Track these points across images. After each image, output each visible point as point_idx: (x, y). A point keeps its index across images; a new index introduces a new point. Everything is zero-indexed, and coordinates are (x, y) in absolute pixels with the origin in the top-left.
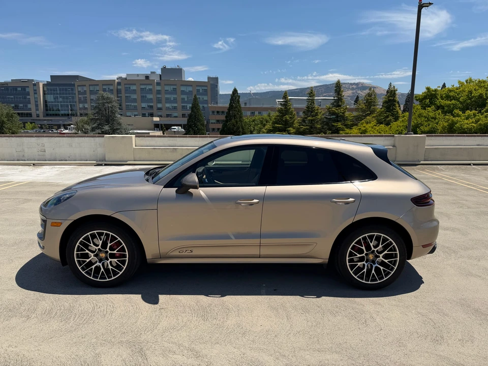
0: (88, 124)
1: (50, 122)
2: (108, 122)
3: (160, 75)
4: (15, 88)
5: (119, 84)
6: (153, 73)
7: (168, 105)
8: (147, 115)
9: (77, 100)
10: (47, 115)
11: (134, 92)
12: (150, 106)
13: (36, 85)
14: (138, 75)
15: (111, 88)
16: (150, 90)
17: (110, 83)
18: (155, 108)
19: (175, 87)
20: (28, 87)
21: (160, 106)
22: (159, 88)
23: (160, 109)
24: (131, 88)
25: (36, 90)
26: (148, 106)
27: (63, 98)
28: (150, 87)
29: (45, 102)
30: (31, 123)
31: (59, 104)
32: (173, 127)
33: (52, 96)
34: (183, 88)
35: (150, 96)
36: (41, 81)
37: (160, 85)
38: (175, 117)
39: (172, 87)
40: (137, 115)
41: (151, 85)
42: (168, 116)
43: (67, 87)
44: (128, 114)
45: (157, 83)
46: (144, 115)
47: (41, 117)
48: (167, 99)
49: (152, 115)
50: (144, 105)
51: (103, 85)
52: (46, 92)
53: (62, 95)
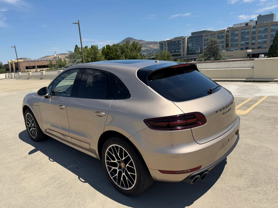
0: (203, 58)
1: (189, 58)
2: (214, 55)
3: (256, 21)
4: (175, 42)
5: (228, 31)
6: (251, 21)
7: (259, 41)
8: (244, 49)
9: (203, 44)
10: (188, 54)
11: (237, 35)
12: (247, 43)
13: (184, 39)
14: (240, 24)
15: (223, 34)
16: (248, 32)
17: (222, 32)
18: (250, 44)
19: (266, 27)
20: (180, 40)
21: (254, 42)
22: (254, 30)
23: (254, 44)
24: (235, 33)
25: (184, 42)
26: (245, 43)
27: (197, 44)
28: (248, 30)
29: (188, 47)
30: (180, 59)
31: (194, 47)
32: (260, 55)
33: (191, 44)
34: (272, 28)
35: (247, 36)
36: (187, 37)
37: (255, 28)
38: (264, 48)
39: (264, 28)
40: (237, 50)
41: (249, 29)
42: (259, 48)
43: (199, 38)
44: (232, 49)
45: (253, 27)
46: (242, 49)
47: (185, 56)
48: (259, 36)
49: (247, 48)
50: (243, 43)
51: (218, 34)
52: (188, 42)
53: (196, 43)
